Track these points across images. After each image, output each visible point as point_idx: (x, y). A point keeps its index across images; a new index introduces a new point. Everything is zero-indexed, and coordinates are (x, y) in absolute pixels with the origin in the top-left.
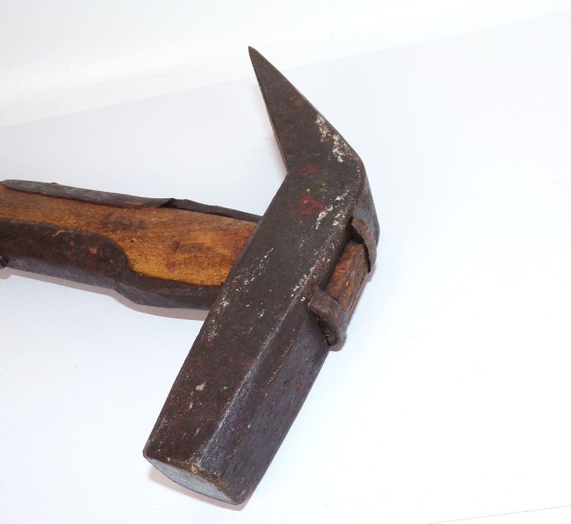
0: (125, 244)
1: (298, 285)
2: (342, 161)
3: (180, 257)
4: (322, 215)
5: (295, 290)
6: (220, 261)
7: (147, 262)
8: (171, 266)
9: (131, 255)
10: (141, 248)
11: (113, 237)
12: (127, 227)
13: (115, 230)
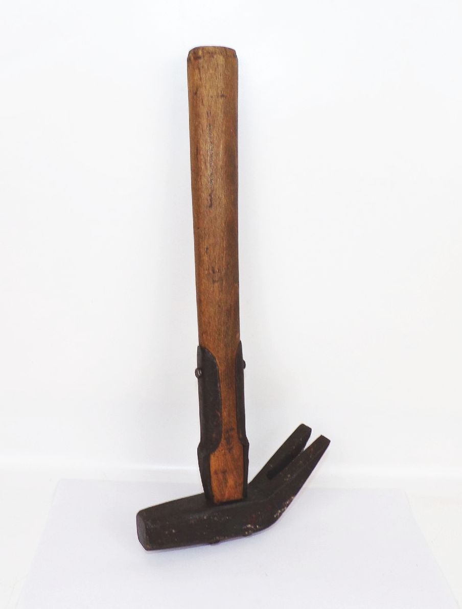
0: (221, 448)
1: (219, 538)
3: (221, 476)
4: (249, 526)
6: (222, 494)
7: (215, 461)
8: (216, 473)
9: (216, 453)
10: (221, 456)
11: (222, 440)
12: (228, 443)
13: (225, 439)
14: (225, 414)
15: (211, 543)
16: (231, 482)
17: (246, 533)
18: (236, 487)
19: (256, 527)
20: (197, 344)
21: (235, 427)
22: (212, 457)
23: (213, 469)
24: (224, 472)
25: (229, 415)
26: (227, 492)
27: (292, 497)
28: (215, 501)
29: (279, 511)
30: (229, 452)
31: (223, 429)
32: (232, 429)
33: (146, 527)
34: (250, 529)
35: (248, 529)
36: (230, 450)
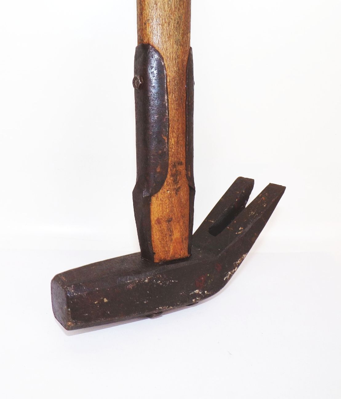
0: (166, 188)
1: (162, 307)
2: (225, 279)
3: (164, 225)
4: (197, 291)
5: (160, 308)
6: (166, 250)
7: (158, 205)
8: (159, 221)
9: (160, 195)
10: (165, 199)
11: (168, 176)
12: (175, 182)
13: (172, 175)
14: (172, 141)
15: (150, 316)
16: (177, 235)
17: (194, 300)
18: (182, 241)
19: (203, 293)
20: (136, 44)
21: (184, 161)
22: (154, 199)
23: (154, 216)
24: (169, 221)
25: (177, 142)
26: (172, 247)
27: (244, 255)
28: (156, 261)
29: (230, 273)
30: (176, 194)
31: (169, 162)
32: (181, 164)
33: (66, 294)
34: (198, 295)
35: (195, 296)
36: (177, 190)
